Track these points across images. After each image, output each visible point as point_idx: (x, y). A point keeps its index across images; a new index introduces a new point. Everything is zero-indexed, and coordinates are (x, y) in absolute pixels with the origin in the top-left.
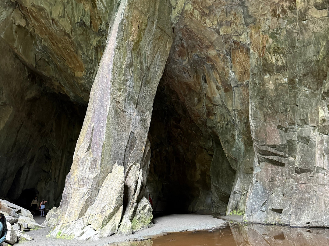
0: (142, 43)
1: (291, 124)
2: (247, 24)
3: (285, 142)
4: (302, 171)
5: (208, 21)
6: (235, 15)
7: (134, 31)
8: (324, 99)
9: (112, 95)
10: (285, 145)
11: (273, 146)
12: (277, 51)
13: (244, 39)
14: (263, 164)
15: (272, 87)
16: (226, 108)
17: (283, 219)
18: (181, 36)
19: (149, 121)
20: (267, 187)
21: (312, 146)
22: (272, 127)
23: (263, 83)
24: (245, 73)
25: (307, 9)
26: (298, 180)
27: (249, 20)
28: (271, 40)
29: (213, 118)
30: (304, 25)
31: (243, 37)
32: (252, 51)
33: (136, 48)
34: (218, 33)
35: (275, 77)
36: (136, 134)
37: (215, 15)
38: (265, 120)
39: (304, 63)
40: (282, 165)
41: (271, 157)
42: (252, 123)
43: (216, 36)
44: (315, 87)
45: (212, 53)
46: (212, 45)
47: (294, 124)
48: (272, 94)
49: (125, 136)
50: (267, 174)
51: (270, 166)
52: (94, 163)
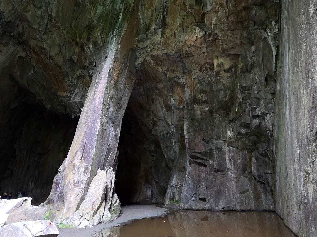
0: (119, 82)
1: (211, 138)
2: (184, 73)
3: (207, 150)
4: (217, 171)
5: (160, 68)
6: (177, 66)
7: (115, 75)
8: (230, 124)
9: (101, 119)
10: (207, 152)
11: (199, 153)
12: (202, 92)
13: (182, 81)
14: (193, 165)
15: (199, 113)
16: (167, 122)
17: (207, 206)
18: (140, 74)
19: (119, 135)
20: (196, 182)
21: (224, 154)
22: (199, 140)
23: (193, 110)
24: (182, 101)
25: (219, 71)
26: (215, 177)
27: (186, 71)
28: (198, 85)
29: (156, 128)
30: (218, 79)
31: (181, 79)
32: (186, 89)
33: (116, 86)
34: (166, 75)
35: (201, 107)
36: (112, 146)
37: (165, 65)
38: (195, 134)
39: (218, 101)
40: (205, 166)
41: (198, 161)
42: (186, 136)
43: (164, 77)
44: (224, 115)
45: (160, 86)
46: (160, 81)
47: (213, 139)
48: (199, 117)
49: (105, 147)
50: (195, 172)
51: (197, 166)
52: (86, 169)
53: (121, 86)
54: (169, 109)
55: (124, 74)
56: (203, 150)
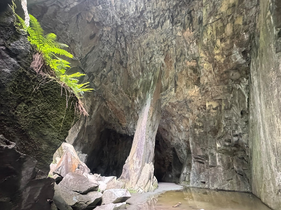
0: (153, 117)
1: (206, 148)
2: (188, 111)
3: (204, 155)
4: (211, 167)
5: (174, 109)
6: (184, 108)
7: (151, 113)
8: (218, 140)
9: (146, 137)
10: (204, 156)
11: (200, 156)
12: (199, 121)
13: (187, 115)
14: (196, 163)
15: (198, 133)
16: (179, 138)
17: (206, 186)
18: (163, 112)
19: (154, 145)
20: (198, 172)
21: (215, 156)
22: (198, 149)
23: (194, 132)
24: (187, 127)
25: (210, 110)
26: (211, 170)
27: (189, 110)
28: (197, 118)
29: (173, 141)
30: (209, 114)
31: (186, 115)
32: (190, 120)
33: (152, 119)
34: (178, 113)
35: (199, 130)
36: (151, 151)
37: (177, 107)
38: (196, 145)
39: (210, 127)
40: (203, 163)
41: (199, 160)
42: (191, 146)
43: (176, 114)
44: (214, 134)
45: (175, 118)
46: (174, 116)
47: (207, 148)
48: (198, 136)
49: (148, 151)
50: (198, 167)
51: (198, 163)
52: (140, 162)
53: (154, 120)
54: (180, 131)
55: (155, 113)
56: (202, 154)
